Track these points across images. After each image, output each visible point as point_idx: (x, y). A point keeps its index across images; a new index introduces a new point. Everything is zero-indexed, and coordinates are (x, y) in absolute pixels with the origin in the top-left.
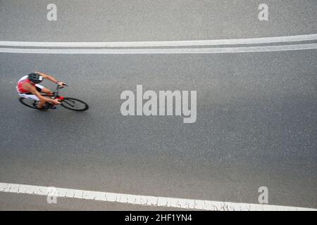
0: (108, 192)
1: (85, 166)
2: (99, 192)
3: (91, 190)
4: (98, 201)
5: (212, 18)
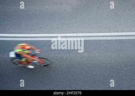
5: (112, 22)
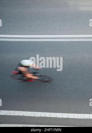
0: (64, 113)
1: (50, 100)
2: (59, 113)
3: (54, 112)
4: (58, 118)
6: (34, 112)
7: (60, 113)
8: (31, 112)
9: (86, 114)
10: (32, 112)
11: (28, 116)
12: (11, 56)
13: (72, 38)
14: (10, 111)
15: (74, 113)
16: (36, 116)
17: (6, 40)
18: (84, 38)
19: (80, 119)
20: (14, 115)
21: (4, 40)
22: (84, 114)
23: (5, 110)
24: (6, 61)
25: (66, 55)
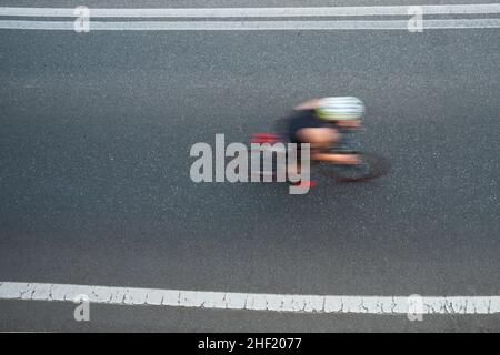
6: (120, 289)
7: (215, 291)
8: (112, 288)
9: (311, 297)
10: (116, 288)
11: (99, 301)
12: (38, 86)
13: (260, 19)
14: (35, 284)
15: (267, 292)
16: (128, 302)
17: (21, 27)
18: (302, 18)
19: (289, 313)
20: (50, 299)
21: (14, 25)
22: (303, 294)
23: (14, 280)
24: (21, 103)
25: (237, 80)
